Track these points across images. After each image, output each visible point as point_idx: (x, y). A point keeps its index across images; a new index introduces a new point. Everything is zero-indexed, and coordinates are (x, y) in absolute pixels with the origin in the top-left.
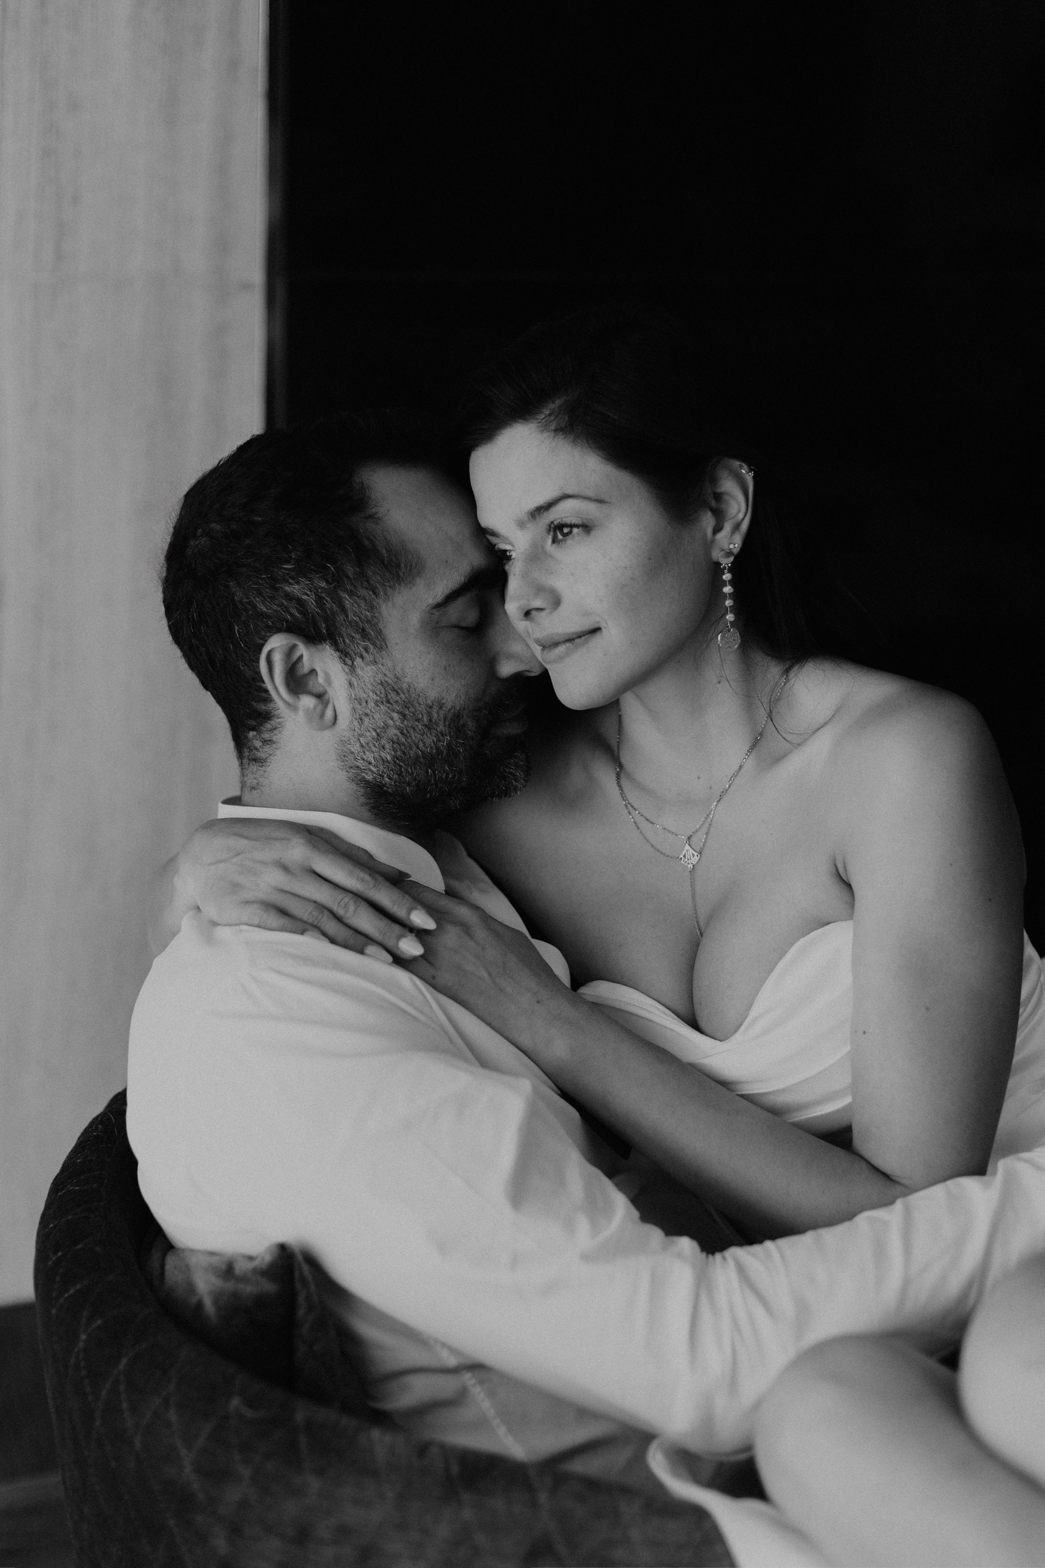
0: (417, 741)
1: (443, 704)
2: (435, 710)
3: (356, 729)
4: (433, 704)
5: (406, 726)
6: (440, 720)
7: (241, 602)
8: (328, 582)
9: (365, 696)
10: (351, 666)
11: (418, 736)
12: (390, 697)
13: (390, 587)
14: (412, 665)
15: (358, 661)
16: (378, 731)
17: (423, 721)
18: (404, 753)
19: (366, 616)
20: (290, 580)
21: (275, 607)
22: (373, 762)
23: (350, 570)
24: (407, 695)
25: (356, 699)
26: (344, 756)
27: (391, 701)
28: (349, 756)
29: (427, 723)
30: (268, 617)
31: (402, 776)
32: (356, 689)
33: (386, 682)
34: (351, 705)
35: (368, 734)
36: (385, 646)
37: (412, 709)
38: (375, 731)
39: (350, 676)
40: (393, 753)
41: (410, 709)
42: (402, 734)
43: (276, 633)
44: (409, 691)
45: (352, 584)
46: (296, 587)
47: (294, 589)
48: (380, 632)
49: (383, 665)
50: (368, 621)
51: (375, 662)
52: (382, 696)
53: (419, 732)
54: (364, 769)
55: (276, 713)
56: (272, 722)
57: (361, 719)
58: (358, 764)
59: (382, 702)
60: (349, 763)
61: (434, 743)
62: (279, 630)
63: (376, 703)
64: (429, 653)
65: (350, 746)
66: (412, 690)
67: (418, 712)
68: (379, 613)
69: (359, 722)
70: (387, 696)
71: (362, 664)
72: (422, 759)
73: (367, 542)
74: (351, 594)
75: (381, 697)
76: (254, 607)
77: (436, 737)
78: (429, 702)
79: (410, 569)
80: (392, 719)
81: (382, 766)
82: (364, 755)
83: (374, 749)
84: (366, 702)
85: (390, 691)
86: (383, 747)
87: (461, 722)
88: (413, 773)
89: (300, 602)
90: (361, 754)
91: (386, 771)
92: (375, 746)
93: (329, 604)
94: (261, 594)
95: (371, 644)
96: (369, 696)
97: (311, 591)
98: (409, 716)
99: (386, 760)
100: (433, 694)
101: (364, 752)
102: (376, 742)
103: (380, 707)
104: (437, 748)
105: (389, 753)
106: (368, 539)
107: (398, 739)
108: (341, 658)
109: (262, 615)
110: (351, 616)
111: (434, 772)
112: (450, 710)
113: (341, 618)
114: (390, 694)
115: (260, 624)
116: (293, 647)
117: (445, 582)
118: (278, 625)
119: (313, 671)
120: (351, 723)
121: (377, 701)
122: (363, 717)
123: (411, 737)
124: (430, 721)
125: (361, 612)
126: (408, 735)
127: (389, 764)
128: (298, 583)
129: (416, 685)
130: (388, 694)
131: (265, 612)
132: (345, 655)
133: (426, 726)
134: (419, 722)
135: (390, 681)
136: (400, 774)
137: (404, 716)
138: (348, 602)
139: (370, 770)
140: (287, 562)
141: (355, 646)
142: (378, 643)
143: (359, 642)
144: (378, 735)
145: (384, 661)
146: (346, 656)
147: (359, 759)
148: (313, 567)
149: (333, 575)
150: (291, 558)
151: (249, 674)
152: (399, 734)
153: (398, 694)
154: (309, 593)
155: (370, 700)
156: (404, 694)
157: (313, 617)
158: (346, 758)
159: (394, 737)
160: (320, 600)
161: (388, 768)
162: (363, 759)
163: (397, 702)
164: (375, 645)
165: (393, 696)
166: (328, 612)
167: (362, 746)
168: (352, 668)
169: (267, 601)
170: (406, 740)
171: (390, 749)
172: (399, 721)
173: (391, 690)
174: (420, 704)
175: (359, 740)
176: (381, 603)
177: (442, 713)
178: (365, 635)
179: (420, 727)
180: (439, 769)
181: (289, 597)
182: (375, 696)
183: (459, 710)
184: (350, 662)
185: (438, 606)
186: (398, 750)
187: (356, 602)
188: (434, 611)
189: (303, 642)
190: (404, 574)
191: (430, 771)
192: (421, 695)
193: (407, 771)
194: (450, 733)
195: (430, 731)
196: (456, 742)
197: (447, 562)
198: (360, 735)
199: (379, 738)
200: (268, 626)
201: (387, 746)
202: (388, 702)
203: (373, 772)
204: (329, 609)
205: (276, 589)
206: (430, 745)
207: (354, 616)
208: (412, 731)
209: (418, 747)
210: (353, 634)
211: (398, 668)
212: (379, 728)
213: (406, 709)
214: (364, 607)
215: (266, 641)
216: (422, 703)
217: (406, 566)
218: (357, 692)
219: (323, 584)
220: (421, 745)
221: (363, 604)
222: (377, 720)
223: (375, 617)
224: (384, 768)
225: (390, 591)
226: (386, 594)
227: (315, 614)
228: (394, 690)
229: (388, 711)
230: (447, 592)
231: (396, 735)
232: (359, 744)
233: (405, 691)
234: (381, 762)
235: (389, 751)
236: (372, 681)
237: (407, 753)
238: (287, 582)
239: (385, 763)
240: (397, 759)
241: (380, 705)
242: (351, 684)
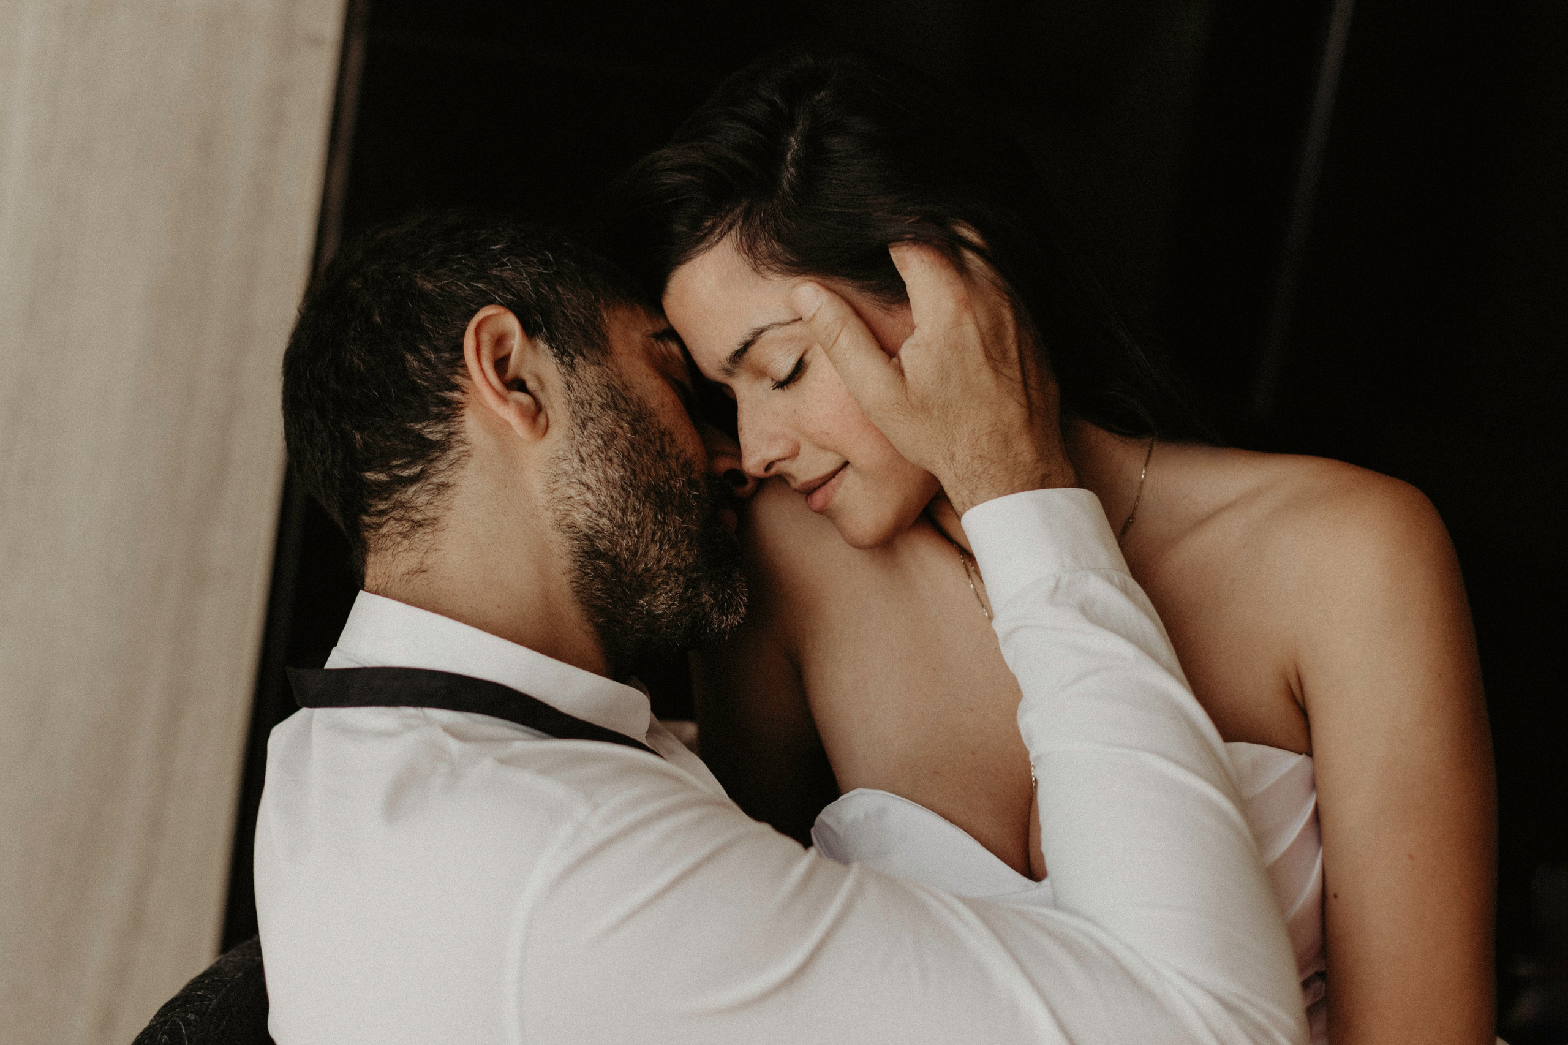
9: (588, 398)
10: (570, 364)
12: (617, 402)
15: (579, 360)
25: (576, 400)
27: (620, 408)
32: (576, 390)
33: (612, 386)
34: (568, 406)
39: (569, 376)
42: (634, 449)
48: (603, 336)
49: (607, 366)
50: (590, 321)
51: (599, 361)
57: (584, 424)
59: (609, 407)
63: (602, 407)
66: (643, 404)
69: (580, 427)
70: (614, 401)
71: (584, 364)
75: (607, 401)
84: (590, 405)
85: (617, 396)
86: (611, 461)
95: (593, 344)
96: (593, 399)
103: (607, 412)
114: (617, 399)
118: (488, 296)
121: (602, 404)
122: (586, 421)
135: (616, 386)
142: (601, 344)
145: (609, 364)
153: (627, 403)
155: (593, 402)
165: (621, 403)
167: (582, 460)
171: (618, 465)
175: (579, 450)
176: (602, 309)
192: (653, 414)
201: (615, 460)
202: (616, 408)
207: (571, 307)
210: (573, 331)
211: (626, 376)
213: (637, 423)
218: (578, 393)
222: (603, 426)
228: (623, 397)
229: (617, 418)
233: (636, 402)
235: (616, 467)
236: (597, 382)
241: (606, 408)
242: (569, 385)
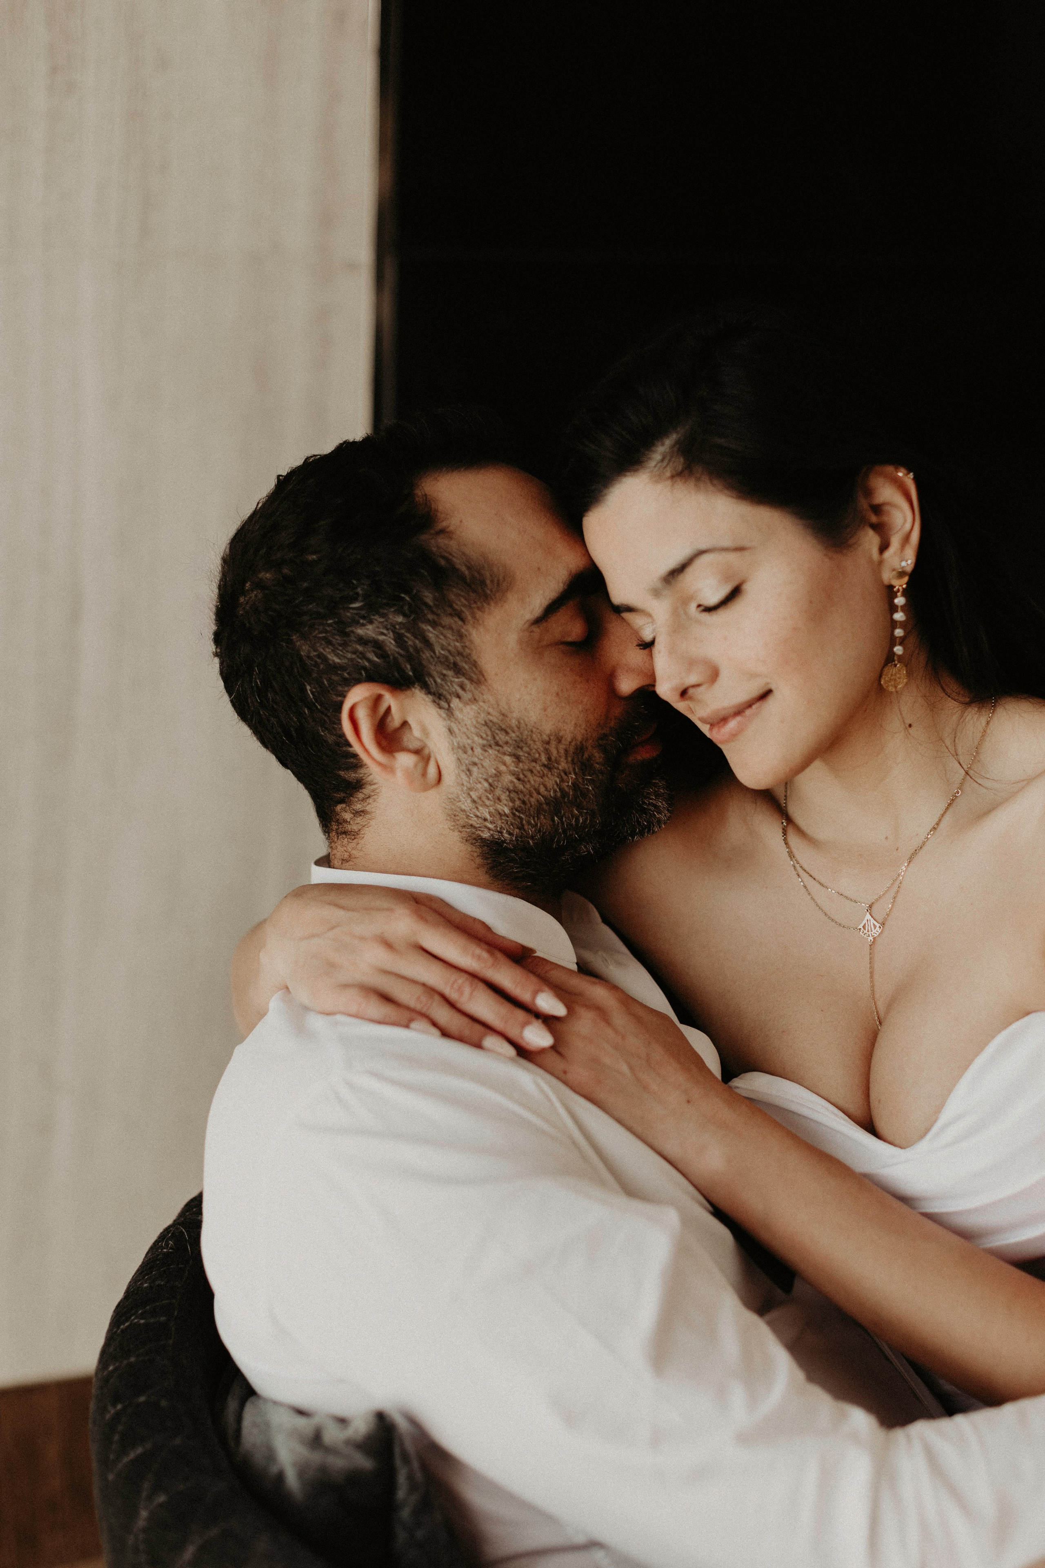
0: (537, 786)
1: (562, 737)
2: (553, 746)
3: (465, 783)
4: (550, 738)
5: (522, 770)
6: (560, 757)
7: (309, 657)
8: (405, 615)
9: (469, 741)
10: (448, 710)
11: (538, 779)
12: (497, 738)
13: (478, 608)
14: (518, 696)
15: (455, 703)
16: (490, 781)
17: (541, 760)
18: (524, 802)
19: (455, 647)
20: (361, 621)
21: (349, 656)
22: (488, 817)
23: (428, 597)
24: (518, 733)
25: (459, 747)
26: (455, 816)
27: (501, 743)
28: (460, 815)
29: (546, 763)
30: (342, 668)
31: (524, 830)
32: (457, 735)
33: (491, 721)
34: (455, 756)
35: (479, 786)
36: (483, 679)
37: (526, 749)
38: (486, 780)
39: (449, 722)
40: (511, 804)
41: (524, 749)
42: (519, 779)
43: (354, 685)
44: (519, 728)
45: (433, 613)
46: (370, 627)
47: (368, 631)
48: (475, 664)
49: (484, 702)
50: (460, 654)
51: (475, 699)
52: (489, 738)
53: (538, 775)
54: (479, 827)
55: (369, 779)
56: (364, 791)
57: (469, 770)
58: (471, 822)
59: (490, 746)
60: (461, 822)
61: (557, 785)
62: (358, 681)
63: (484, 748)
64: (535, 679)
65: (460, 803)
66: (523, 725)
67: (534, 751)
68: (471, 642)
69: (467, 774)
70: (494, 738)
71: (461, 705)
72: (545, 806)
73: (443, 562)
74: (435, 624)
75: (487, 740)
76: (325, 659)
77: (558, 777)
78: (545, 737)
79: (498, 585)
80: (504, 764)
81: (500, 822)
82: (477, 812)
83: (488, 803)
84: (472, 749)
85: (497, 731)
86: (499, 799)
87: (586, 755)
88: (537, 825)
89: (378, 646)
90: (474, 810)
91: (505, 826)
92: (488, 799)
93: (411, 641)
94: (329, 643)
95: (466, 678)
96: (473, 742)
97: (387, 629)
98: (523, 758)
99: (503, 813)
100: (548, 728)
101: (477, 808)
102: (490, 794)
103: (488, 752)
104: (561, 790)
105: (506, 805)
106: (443, 557)
107: (515, 786)
108: (434, 701)
109: (335, 668)
110: (438, 649)
111: (561, 819)
112: (570, 742)
113: (427, 654)
114: (497, 734)
115: (335, 678)
116: (378, 699)
117: (541, 592)
118: (356, 676)
119: (405, 724)
120: (458, 777)
121: (484, 746)
122: (471, 768)
123: (529, 781)
124: (549, 759)
125: (449, 644)
126: (526, 779)
127: (508, 817)
128: (371, 622)
129: (526, 719)
130: (495, 735)
131: (339, 663)
132: (439, 697)
133: (544, 765)
134: (536, 762)
135: (495, 720)
136: (521, 828)
137: (518, 758)
138: (431, 634)
139: (486, 827)
140: (355, 600)
141: (448, 686)
142: (474, 676)
143: (453, 679)
144: (490, 785)
145: (485, 697)
146: (440, 699)
147: (472, 817)
148: (385, 601)
149: (410, 606)
150: (357, 594)
151: (331, 739)
152: (515, 781)
153: (507, 733)
154: (385, 631)
155: (475, 745)
156: (514, 732)
157: (395, 659)
158: (456, 818)
159: (509, 785)
160: (399, 639)
161: (507, 823)
162: (477, 816)
163: (507, 743)
164: (471, 680)
165: (501, 737)
166: (411, 650)
167: (474, 801)
168: (450, 711)
169: (338, 649)
170: (524, 786)
171: (506, 800)
172: (513, 764)
173: (499, 730)
174: (534, 741)
175: (469, 794)
176: (471, 629)
177: (562, 747)
178: (458, 670)
179: (538, 768)
180: (567, 814)
181: (363, 641)
182: (481, 741)
183: (581, 742)
184: (445, 705)
185: (538, 621)
186: (516, 800)
187: (442, 634)
188: (535, 629)
189: (388, 690)
190: (491, 591)
191: (556, 818)
192: (534, 730)
193: (529, 823)
194: (574, 769)
195: (551, 771)
196: (583, 778)
197: (539, 569)
198: (470, 789)
199: (492, 789)
200: (345, 679)
201: (503, 797)
202: (497, 744)
203: (489, 829)
204: (411, 646)
205: (347, 634)
206: (553, 787)
207: (443, 649)
208: (529, 774)
209: (539, 793)
210: (445, 672)
211: (503, 704)
212: (491, 776)
213: (519, 750)
214: (451, 637)
215: (345, 697)
216: (537, 740)
217: (492, 581)
218: (459, 738)
219: (400, 619)
220: (542, 789)
221: (449, 634)
222: (487, 768)
223: (466, 646)
224: (503, 823)
225: (479, 614)
226: (474, 617)
227: (396, 655)
228: (502, 729)
229: (499, 755)
230: (545, 603)
231: (512, 782)
232: (470, 799)
233: (516, 729)
234: (498, 817)
235: (505, 802)
236: (475, 722)
237: (527, 802)
238: (358, 623)
239: (503, 818)
240: (517, 810)
241: (488, 750)
242: (450, 731)
